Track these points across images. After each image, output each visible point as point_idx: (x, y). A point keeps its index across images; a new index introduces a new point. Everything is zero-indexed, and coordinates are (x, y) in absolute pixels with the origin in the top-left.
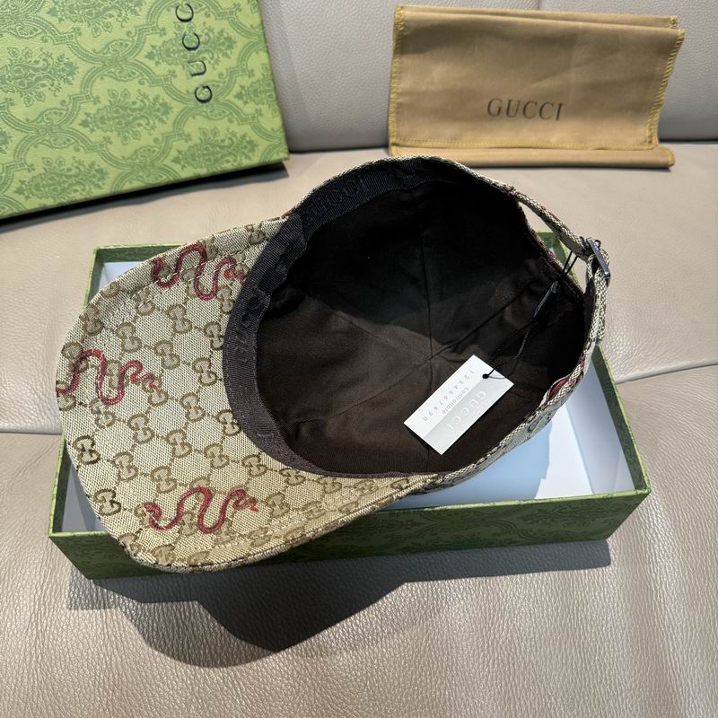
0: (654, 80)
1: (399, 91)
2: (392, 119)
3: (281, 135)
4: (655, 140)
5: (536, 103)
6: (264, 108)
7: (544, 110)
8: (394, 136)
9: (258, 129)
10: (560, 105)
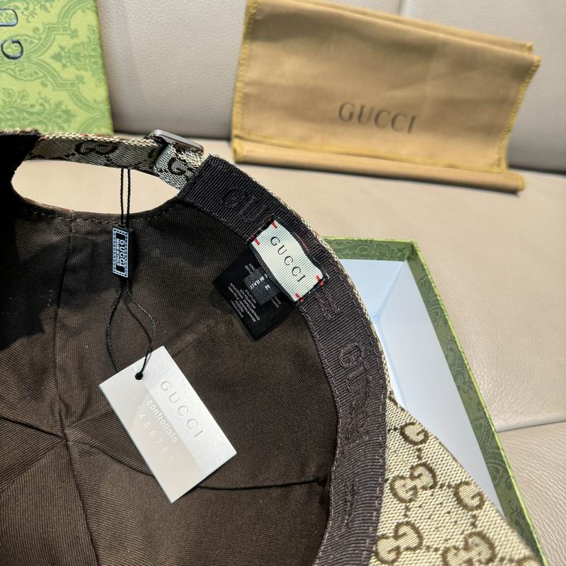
0: (507, 104)
1: (247, 80)
2: (237, 109)
3: (105, 108)
4: (504, 165)
5: (389, 113)
6: (87, 76)
7: (397, 121)
8: (237, 128)
9: (77, 98)
10: (413, 119)
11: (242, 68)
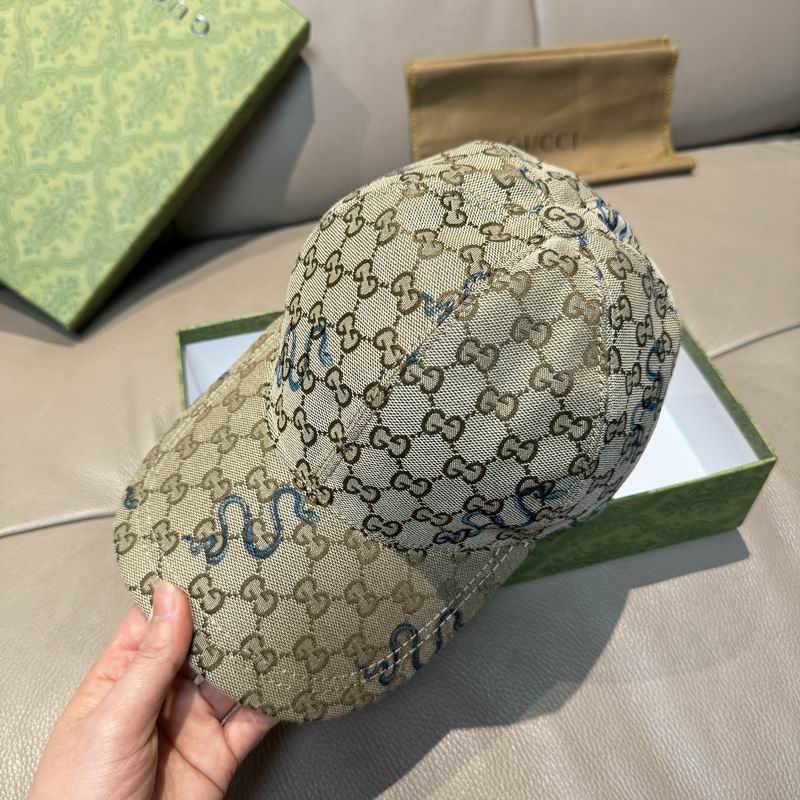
4: (671, 153)
5: (552, 137)
10: (575, 135)
11: (415, 135)
